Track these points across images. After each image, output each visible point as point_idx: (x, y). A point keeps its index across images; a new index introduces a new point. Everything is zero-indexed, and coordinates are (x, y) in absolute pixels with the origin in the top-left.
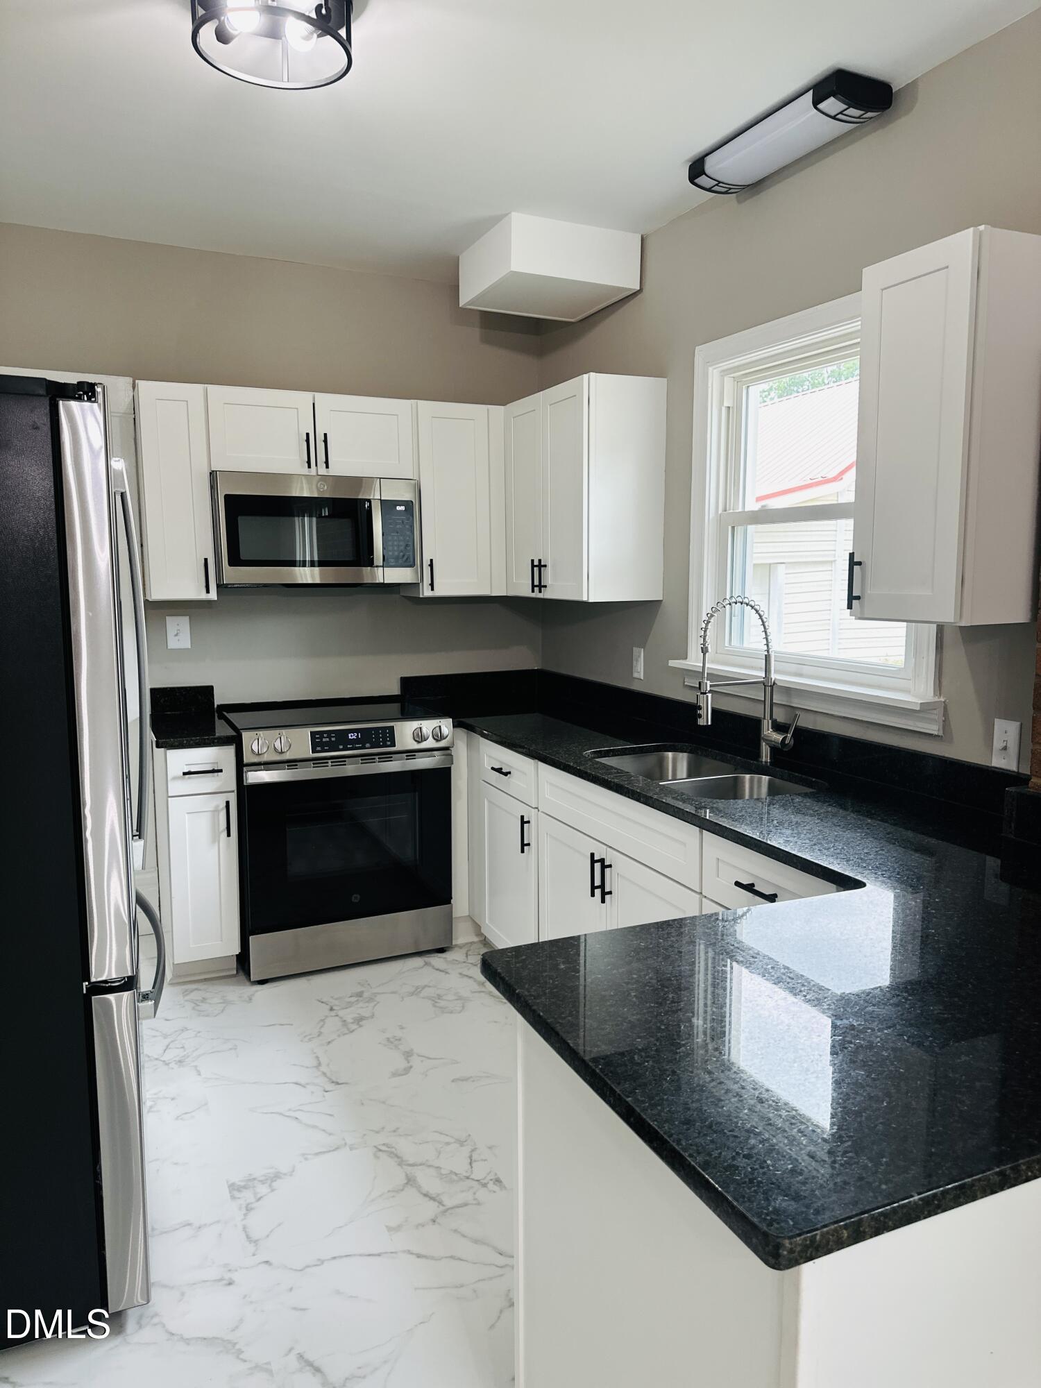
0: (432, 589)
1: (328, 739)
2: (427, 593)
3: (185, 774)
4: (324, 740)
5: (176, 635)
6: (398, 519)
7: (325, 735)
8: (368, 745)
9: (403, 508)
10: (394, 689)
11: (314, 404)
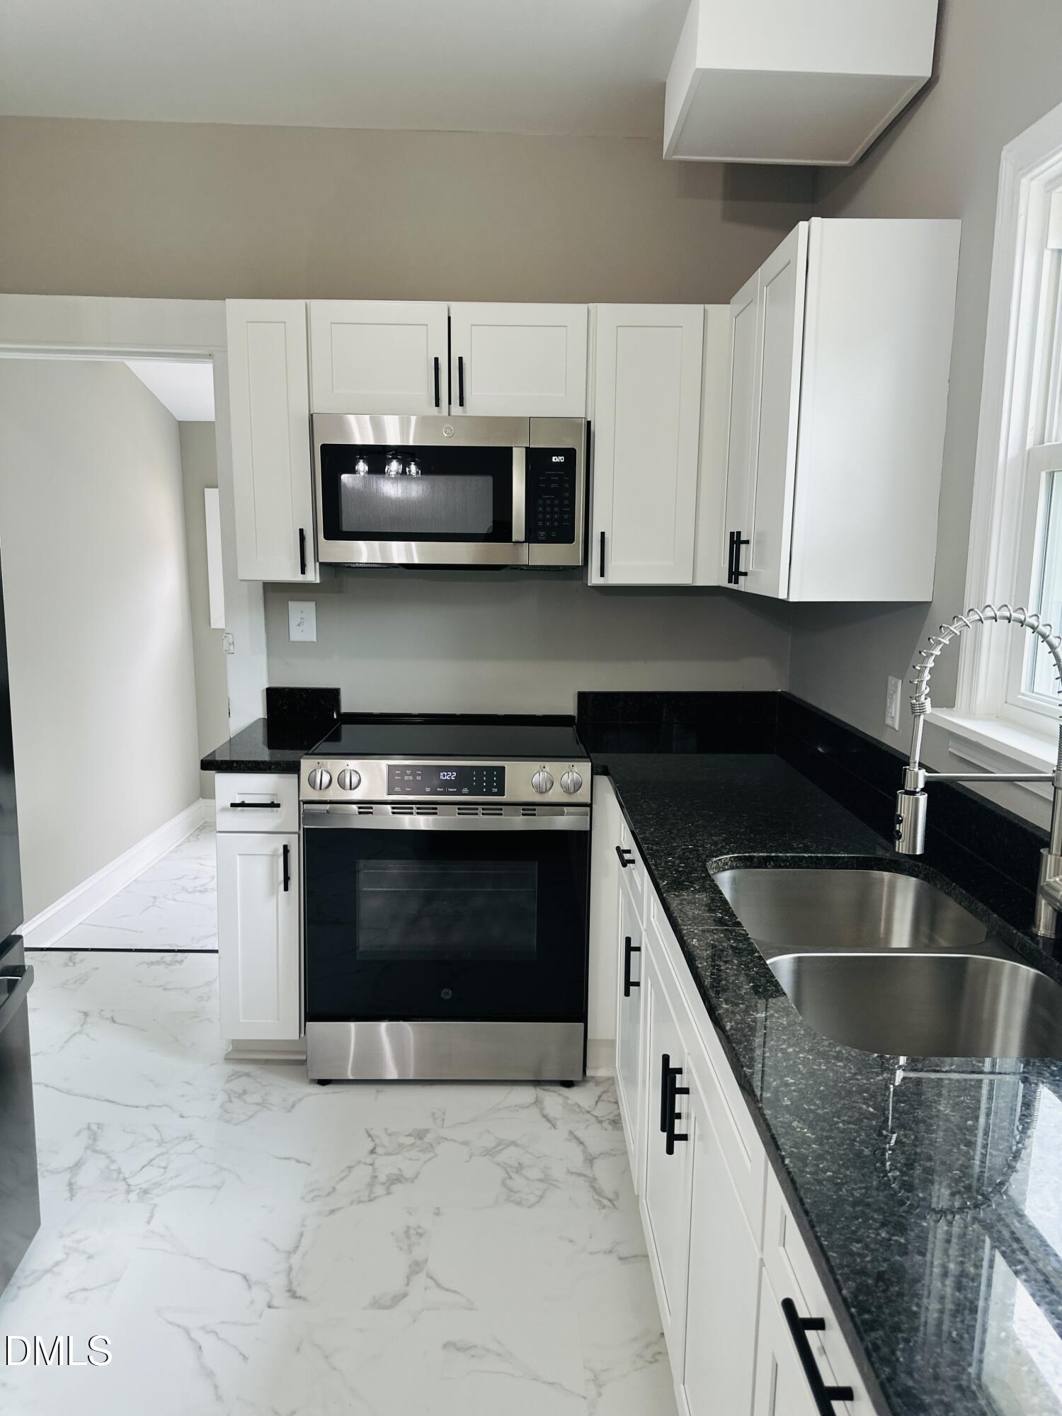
0: (602, 575)
1: (411, 778)
2: (594, 579)
3: (233, 805)
4: (406, 778)
5: (299, 625)
6: (554, 475)
7: (408, 772)
8: (465, 790)
9: (560, 459)
10: (569, 707)
11: (449, 318)
